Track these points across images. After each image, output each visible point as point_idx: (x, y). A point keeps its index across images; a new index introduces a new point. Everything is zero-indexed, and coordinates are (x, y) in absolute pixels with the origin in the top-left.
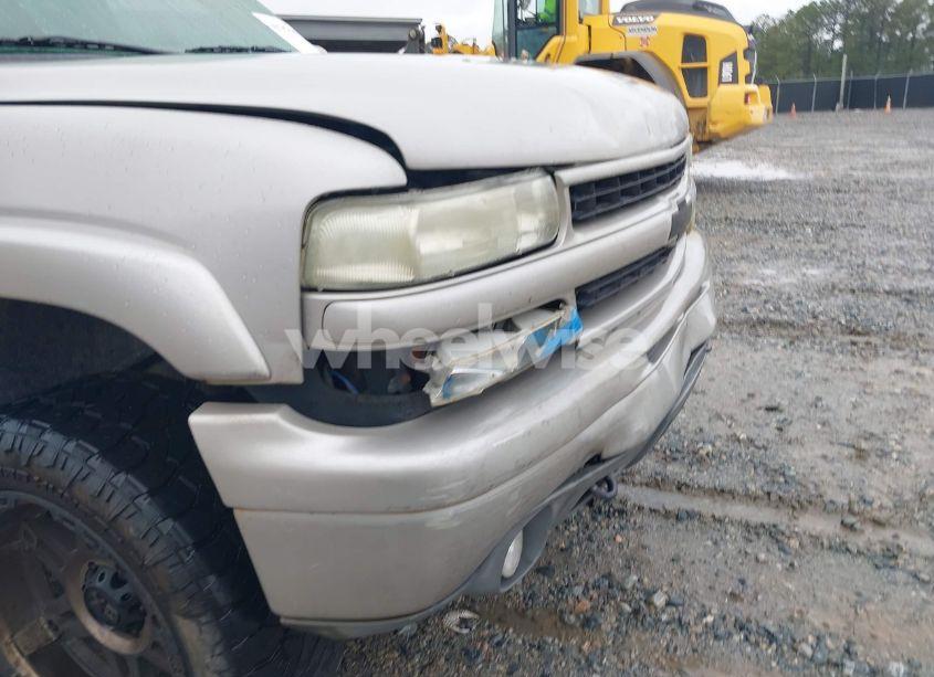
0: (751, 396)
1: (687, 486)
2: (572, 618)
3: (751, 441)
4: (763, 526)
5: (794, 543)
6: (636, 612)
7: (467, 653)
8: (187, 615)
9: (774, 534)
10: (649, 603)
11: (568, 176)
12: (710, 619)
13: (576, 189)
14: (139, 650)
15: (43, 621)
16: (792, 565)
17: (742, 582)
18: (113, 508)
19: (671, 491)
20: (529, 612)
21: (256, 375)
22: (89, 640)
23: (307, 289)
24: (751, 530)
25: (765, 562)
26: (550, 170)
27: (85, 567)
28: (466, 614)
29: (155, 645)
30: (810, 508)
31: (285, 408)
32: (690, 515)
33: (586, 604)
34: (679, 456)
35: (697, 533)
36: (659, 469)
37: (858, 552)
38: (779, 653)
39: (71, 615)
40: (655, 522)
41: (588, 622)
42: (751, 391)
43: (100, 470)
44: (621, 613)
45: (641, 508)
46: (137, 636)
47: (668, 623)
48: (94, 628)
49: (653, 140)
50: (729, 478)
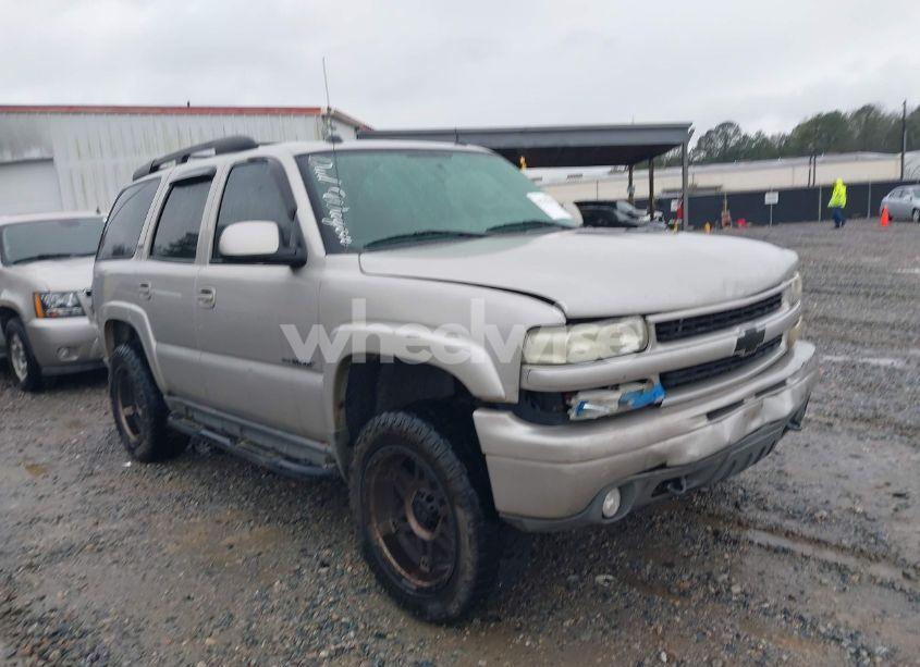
0: (888, 484)
1: (793, 534)
2: (676, 590)
3: (864, 514)
4: (836, 564)
5: (855, 578)
6: (717, 593)
7: (605, 595)
8: (461, 506)
9: (842, 571)
10: (729, 590)
11: (652, 319)
12: (766, 605)
13: (658, 325)
14: (434, 537)
15: (391, 521)
16: (845, 589)
17: (802, 593)
18: (437, 453)
19: (780, 535)
20: (650, 584)
21: (500, 398)
22: (411, 533)
23: (523, 363)
24: (826, 566)
25: (826, 585)
26: (644, 316)
27: (415, 493)
28: (610, 577)
29: (442, 535)
30: (883, 561)
31: (511, 413)
32: (785, 551)
33: (687, 585)
34: (798, 516)
35: (786, 562)
36: (778, 521)
37: (901, 589)
38: (803, 628)
39: (405, 519)
40: (757, 551)
41: (684, 594)
42: (889, 481)
43: (435, 436)
44: (708, 591)
45: (751, 542)
46: (433, 531)
47: (736, 602)
48: (414, 524)
49: (729, 294)
50: (830, 534)
